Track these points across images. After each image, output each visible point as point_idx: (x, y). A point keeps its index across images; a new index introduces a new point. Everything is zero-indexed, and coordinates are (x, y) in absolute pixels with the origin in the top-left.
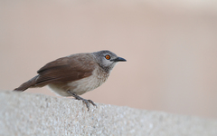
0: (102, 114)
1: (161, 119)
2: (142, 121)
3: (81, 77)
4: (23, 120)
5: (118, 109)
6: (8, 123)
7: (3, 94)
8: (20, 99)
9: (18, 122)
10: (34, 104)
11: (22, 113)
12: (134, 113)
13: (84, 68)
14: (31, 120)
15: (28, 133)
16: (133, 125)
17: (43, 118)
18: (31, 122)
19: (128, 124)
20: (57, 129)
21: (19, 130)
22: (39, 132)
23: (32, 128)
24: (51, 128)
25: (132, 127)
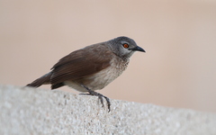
0: (125, 113)
1: (189, 117)
2: (168, 119)
3: (98, 69)
4: (40, 118)
5: (143, 107)
6: (23, 122)
7: (18, 91)
8: (36, 96)
9: (34, 120)
10: (51, 101)
11: (38, 111)
12: (160, 111)
13: (101, 58)
14: (48, 118)
15: (45, 132)
16: (158, 124)
17: (61, 116)
18: (48, 121)
19: (153, 123)
20: (76, 128)
21: (35, 129)
22: (57, 132)
23: (49, 127)
24: (70, 127)
25: (157, 127)
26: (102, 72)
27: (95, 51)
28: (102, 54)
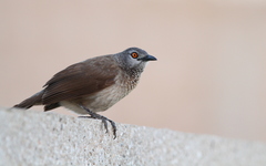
0: (134, 140)
1: (212, 145)
2: (187, 148)
3: (101, 87)
4: (30, 147)
5: (156, 132)
6: (10, 151)
7: (3, 113)
8: (26, 119)
9: (22, 150)
10: (44, 126)
11: (28, 138)
12: (177, 138)
13: (104, 74)
14: (40, 146)
15: (37, 164)
16: (175, 153)
17: (56, 144)
18: (41, 150)
19: (168, 152)
20: (75, 159)
21: (25, 160)
22: (51, 163)
23: (41, 157)
24: (67, 158)
25: (174, 156)
26: (105, 91)
27: (98, 64)
28: (105, 69)
